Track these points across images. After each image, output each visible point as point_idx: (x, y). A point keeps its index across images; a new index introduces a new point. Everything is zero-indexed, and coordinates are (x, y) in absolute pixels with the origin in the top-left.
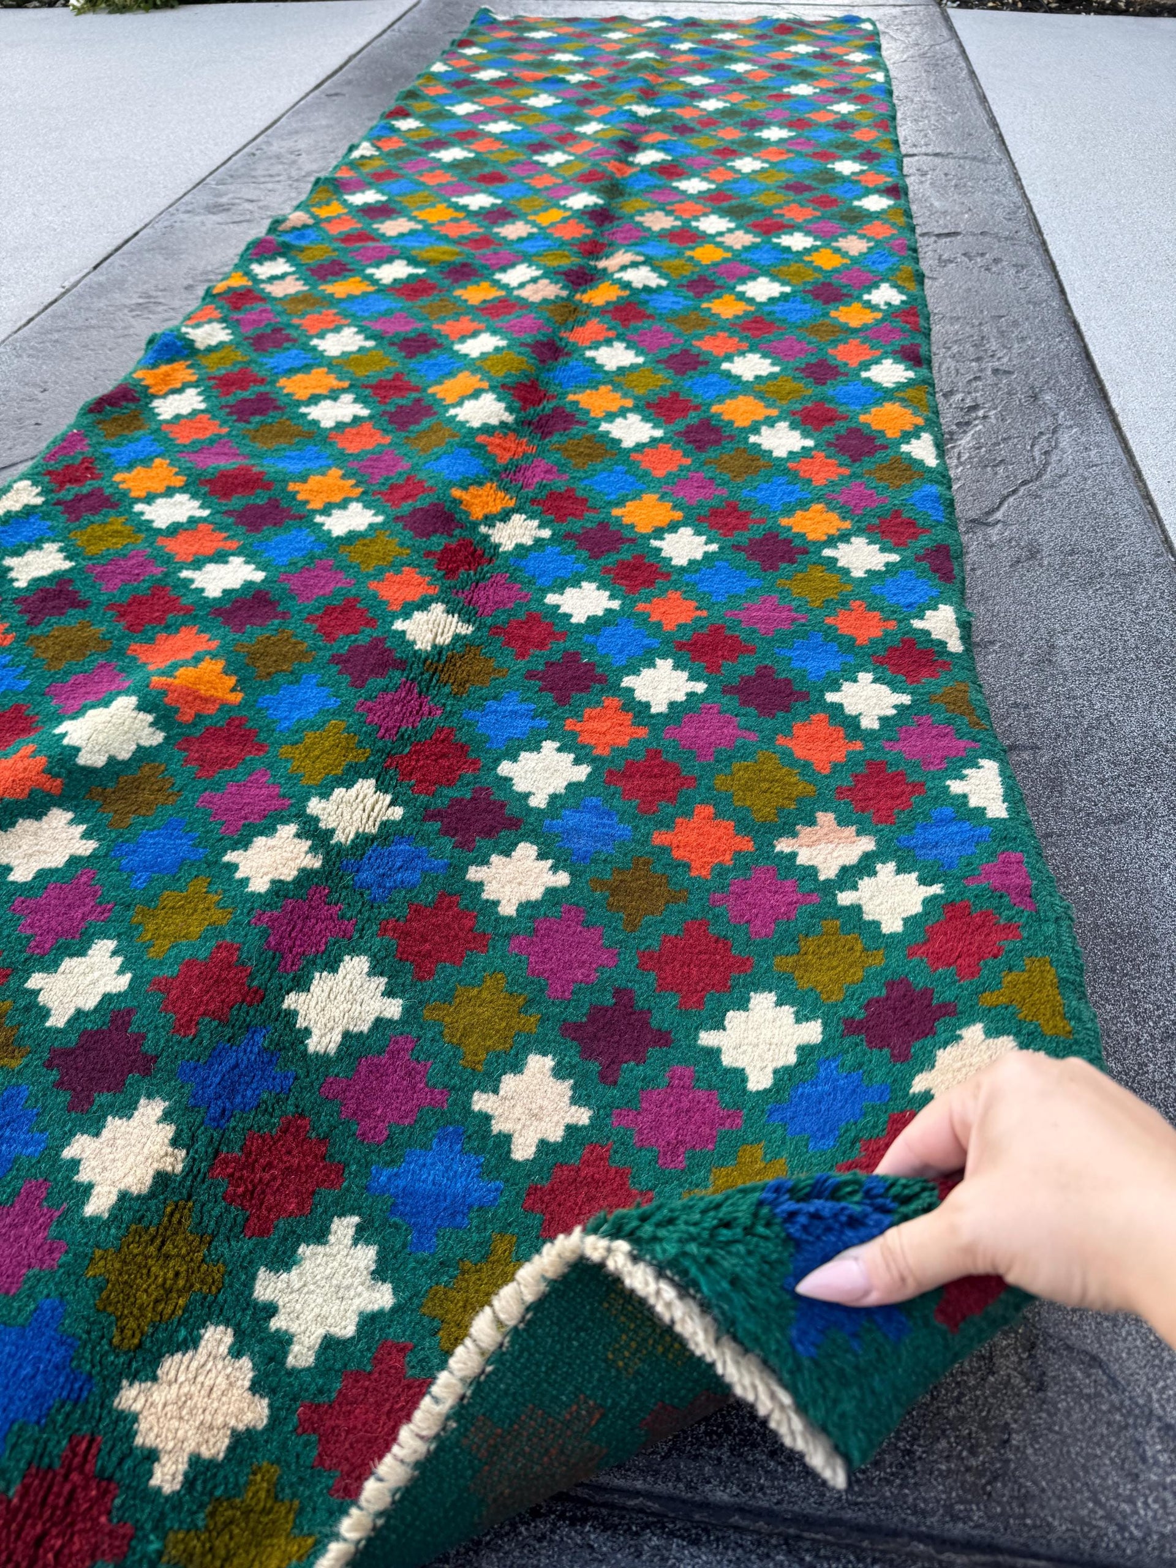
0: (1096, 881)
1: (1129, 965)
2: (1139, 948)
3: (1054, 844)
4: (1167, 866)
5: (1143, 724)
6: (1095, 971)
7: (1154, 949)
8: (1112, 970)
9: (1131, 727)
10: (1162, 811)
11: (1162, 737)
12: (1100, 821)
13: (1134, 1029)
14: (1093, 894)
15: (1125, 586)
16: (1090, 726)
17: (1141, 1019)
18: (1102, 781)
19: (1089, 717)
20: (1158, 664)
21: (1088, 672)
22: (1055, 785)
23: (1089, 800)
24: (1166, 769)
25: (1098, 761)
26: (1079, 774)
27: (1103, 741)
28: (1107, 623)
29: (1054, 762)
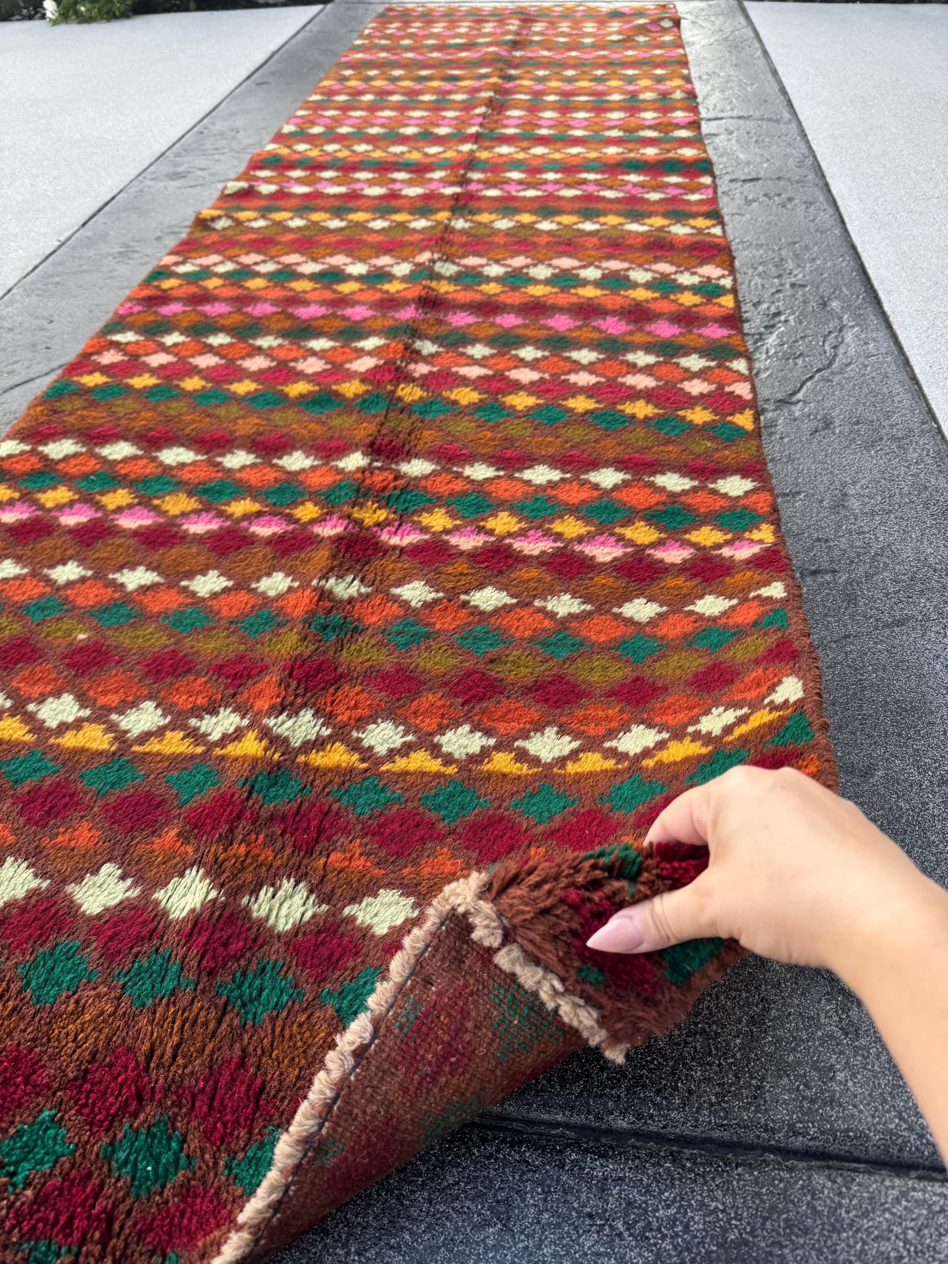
0: (884, 669)
1: (912, 731)
2: (920, 718)
3: (852, 643)
4: (938, 657)
5: (917, 551)
6: (886, 736)
7: (931, 718)
8: (900, 735)
9: (908, 553)
10: (934, 616)
11: (931, 560)
12: (886, 625)
13: (918, 778)
14: (882, 679)
15: (899, 447)
16: (876, 554)
17: (923, 770)
18: (887, 595)
19: (875, 547)
20: (926, 506)
21: (873, 513)
22: (851, 599)
23: (877, 609)
24: (935, 585)
25: (883, 580)
26: (868, 590)
27: (886, 565)
28: (887, 476)
29: (849, 582)
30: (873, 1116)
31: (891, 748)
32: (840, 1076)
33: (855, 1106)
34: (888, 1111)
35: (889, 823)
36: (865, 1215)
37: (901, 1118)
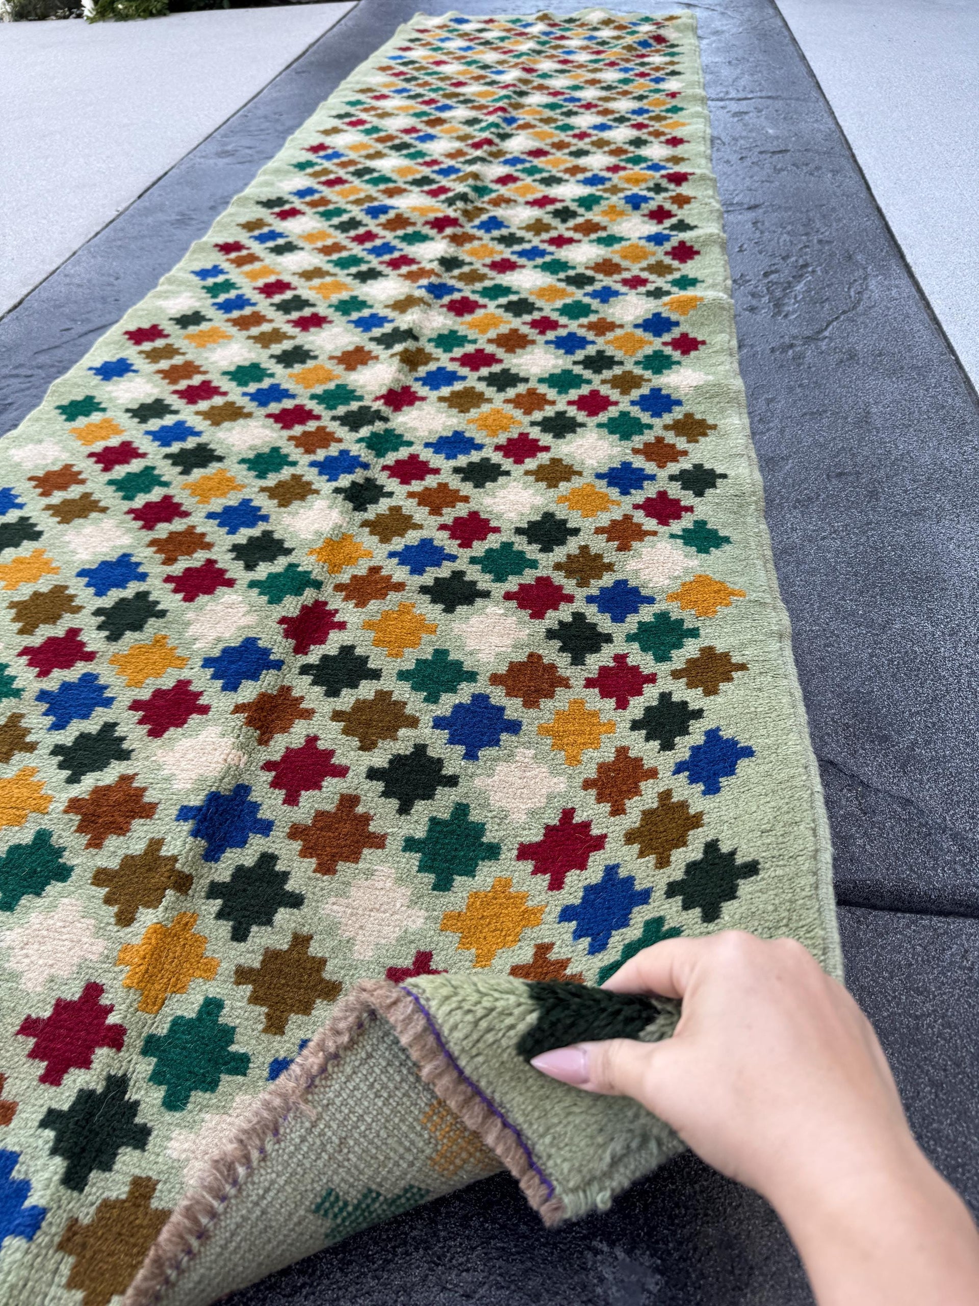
0: (902, 548)
1: (927, 595)
2: (933, 585)
3: (873, 529)
4: (952, 539)
5: (934, 457)
6: (903, 598)
7: (943, 585)
8: (915, 598)
9: (926, 459)
10: (948, 507)
11: (947, 463)
12: (905, 514)
13: (931, 629)
14: (900, 556)
15: (918, 374)
16: (896, 459)
17: (935, 625)
18: (905, 491)
19: (895, 454)
20: (943, 421)
21: (894, 427)
22: (873, 494)
23: (897, 502)
24: (950, 483)
25: (902, 480)
26: (889, 488)
27: (905, 468)
28: (907, 397)
29: (872, 481)
30: (888, 869)
31: (907, 607)
32: (859, 842)
33: (872, 862)
34: (901, 866)
35: (904, 663)
36: (881, 935)
37: (911, 870)
